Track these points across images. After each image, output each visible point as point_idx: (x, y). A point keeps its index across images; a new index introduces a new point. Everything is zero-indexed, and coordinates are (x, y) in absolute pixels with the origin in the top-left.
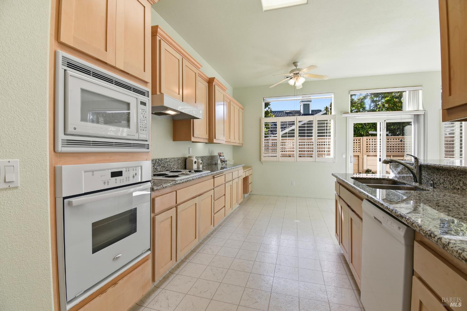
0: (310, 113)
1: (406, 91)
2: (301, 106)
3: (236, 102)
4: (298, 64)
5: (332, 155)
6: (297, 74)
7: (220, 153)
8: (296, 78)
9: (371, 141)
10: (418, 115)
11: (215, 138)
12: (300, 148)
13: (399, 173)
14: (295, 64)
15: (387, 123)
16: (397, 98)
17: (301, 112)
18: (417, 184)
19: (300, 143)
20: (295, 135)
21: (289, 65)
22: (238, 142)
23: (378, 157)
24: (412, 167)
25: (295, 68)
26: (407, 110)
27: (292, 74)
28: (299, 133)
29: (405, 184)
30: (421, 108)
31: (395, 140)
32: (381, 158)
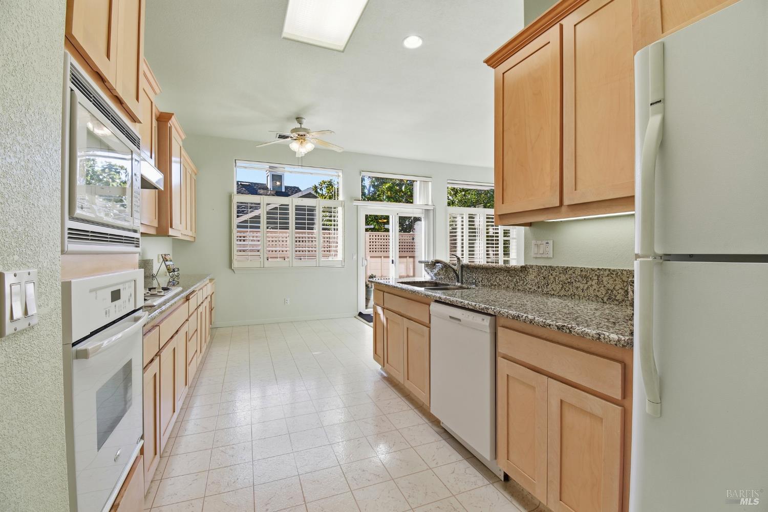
0: (283, 190)
1: (417, 181)
2: (269, 178)
3: (189, 161)
4: (304, 121)
5: (340, 257)
6: (302, 135)
7: (165, 255)
8: (301, 141)
9: (374, 237)
10: (427, 210)
11: (171, 227)
12: (297, 246)
13: (435, 275)
14: (299, 119)
15: (399, 217)
16: (398, 185)
17: (269, 187)
18: (459, 284)
19: (296, 238)
20: (290, 225)
21: (289, 119)
22: (190, 234)
23: (391, 259)
24: (455, 268)
25: (298, 126)
26: (418, 203)
27: (295, 135)
28: (296, 223)
29: (448, 285)
30: (430, 203)
31: (406, 236)
32: (394, 259)
